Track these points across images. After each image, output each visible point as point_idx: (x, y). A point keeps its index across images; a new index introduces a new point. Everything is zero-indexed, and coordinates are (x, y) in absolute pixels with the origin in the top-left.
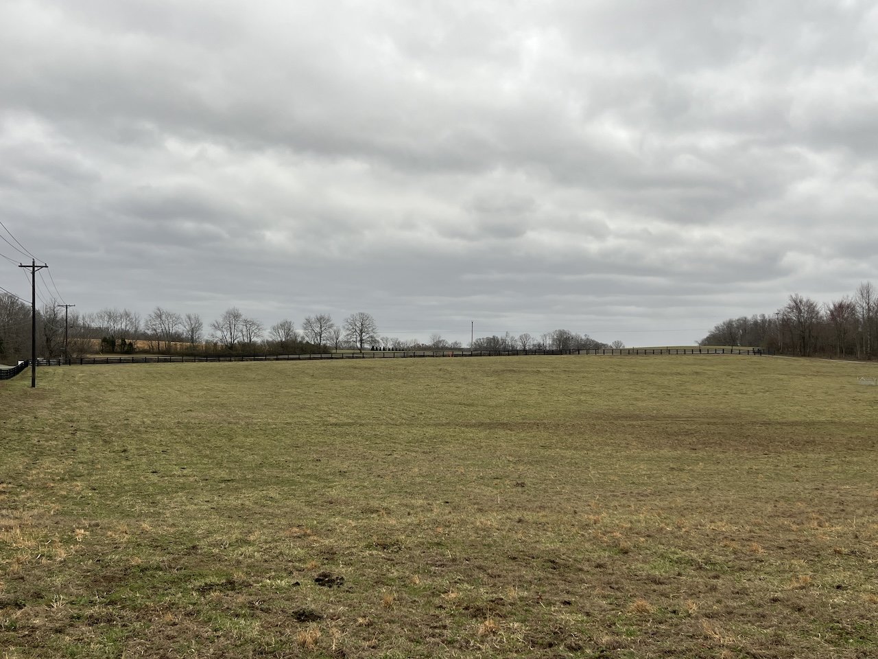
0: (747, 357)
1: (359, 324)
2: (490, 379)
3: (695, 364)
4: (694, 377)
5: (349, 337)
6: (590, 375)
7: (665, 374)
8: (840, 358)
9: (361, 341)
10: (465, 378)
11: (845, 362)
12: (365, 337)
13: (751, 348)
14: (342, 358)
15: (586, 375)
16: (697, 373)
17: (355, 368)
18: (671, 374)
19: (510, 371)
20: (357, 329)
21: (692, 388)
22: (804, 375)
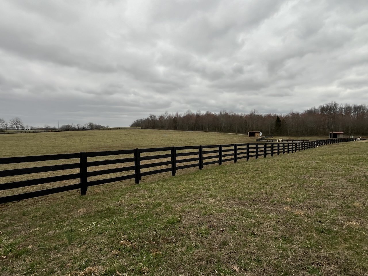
0: (140, 130)
1: (16, 122)
2: (64, 138)
3: (126, 132)
4: (125, 135)
5: (12, 126)
6: (96, 136)
7: (117, 135)
8: (161, 129)
9: (17, 127)
10: (55, 138)
11: (162, 130)
12: (18, 126)
13: (141, 127)
14: (9, 133)
15: (94, 136)
16: (126, 134)
17: (14, 137)
18: (119, 135)
19: (70, 136)
20: (15, 123)
21: (124, 138)
22: (152, 134)
